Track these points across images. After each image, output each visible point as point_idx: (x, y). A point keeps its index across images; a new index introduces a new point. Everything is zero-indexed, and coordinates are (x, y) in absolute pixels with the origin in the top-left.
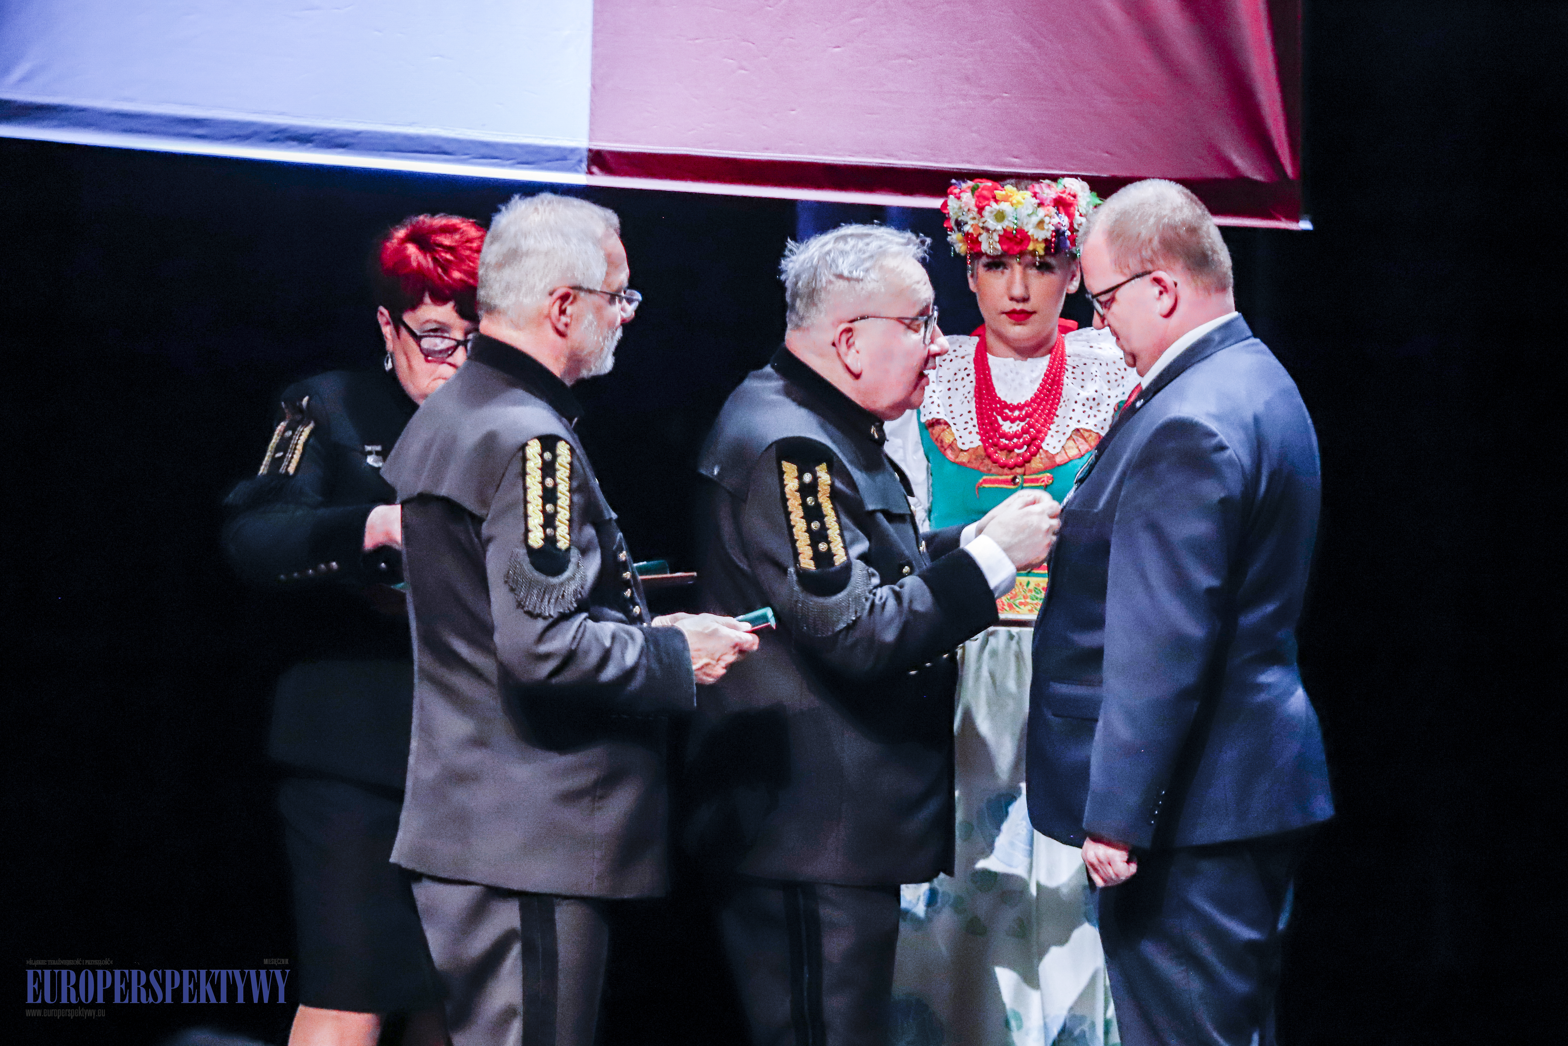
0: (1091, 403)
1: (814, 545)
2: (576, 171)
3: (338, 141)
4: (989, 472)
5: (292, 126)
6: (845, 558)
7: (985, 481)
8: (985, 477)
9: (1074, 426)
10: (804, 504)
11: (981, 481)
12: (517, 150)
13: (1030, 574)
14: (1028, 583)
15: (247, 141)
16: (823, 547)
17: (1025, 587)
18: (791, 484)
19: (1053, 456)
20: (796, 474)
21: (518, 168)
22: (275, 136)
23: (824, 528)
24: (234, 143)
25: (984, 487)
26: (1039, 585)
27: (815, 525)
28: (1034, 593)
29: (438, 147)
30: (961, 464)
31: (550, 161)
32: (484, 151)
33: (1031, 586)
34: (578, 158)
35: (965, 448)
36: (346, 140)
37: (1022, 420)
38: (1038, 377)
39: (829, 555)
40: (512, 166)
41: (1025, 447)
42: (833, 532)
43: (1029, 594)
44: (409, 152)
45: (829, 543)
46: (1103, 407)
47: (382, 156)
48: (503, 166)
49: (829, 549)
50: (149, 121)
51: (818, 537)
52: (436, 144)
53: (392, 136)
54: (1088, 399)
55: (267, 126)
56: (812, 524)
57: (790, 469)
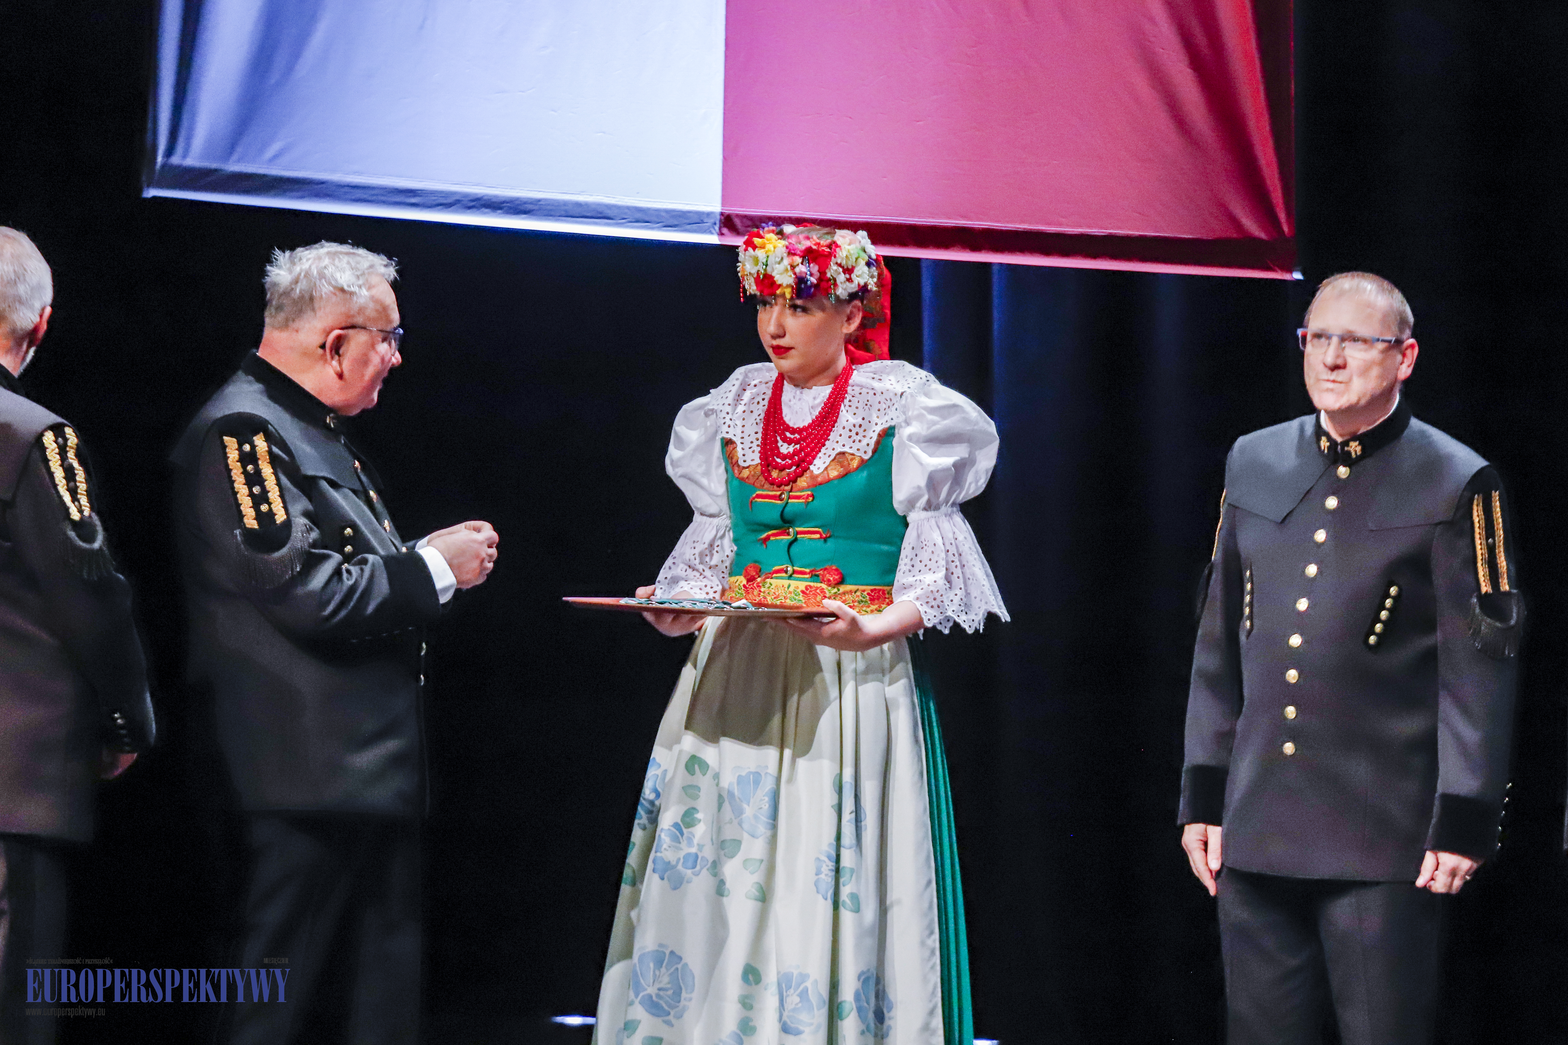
0: (857, 429)
1: (256, 506)
2: (711, 233)
3: (522, 208)
4: (762, 487)
5: (487, 195)
6: (285, 517)
7: (758, 496)
8: (759, 492)
9: (839, 449)
10: (245, 472)
11: (754, 495)
12: (664, 214)
13: (792, 578)
14: (789, 586)
15: (450, 209)
16: (264, 508)
17: (786, 589)
18: (233, 455)
19: (817, 476)
20: (236, 446)
21: (664, 231)
22: (473, 204)
23: (265, 492)
24: (439, 211)
25: (756, 501)
26: (797, 587)
27: (256, 490)
28: (793, 595)
29: (601, 213)
30: (742, 479)
31: (690, 224)
32: (639, 216)
33: (791, 589)
34: (712, 221)
35: (746, 465)
36: (530, 207)
37: (797, 442)
38: (819, 404)
39: (271, 514)
40: (659, 228)
41: (794, 468)
42: (274, 494)
43: (789, 595)
44: (577, 217)
45: (270, 504)
46: (871, 434)
47: (557, 220)
48: (652, 229)
49: (270, 509)
50: (373, 192)
51: (261, 499)
52: (600, 210)
53: (565, 203)
54: (854, 426)
55: (466, 195)
56: (254, 489)
57: (231, 442)
